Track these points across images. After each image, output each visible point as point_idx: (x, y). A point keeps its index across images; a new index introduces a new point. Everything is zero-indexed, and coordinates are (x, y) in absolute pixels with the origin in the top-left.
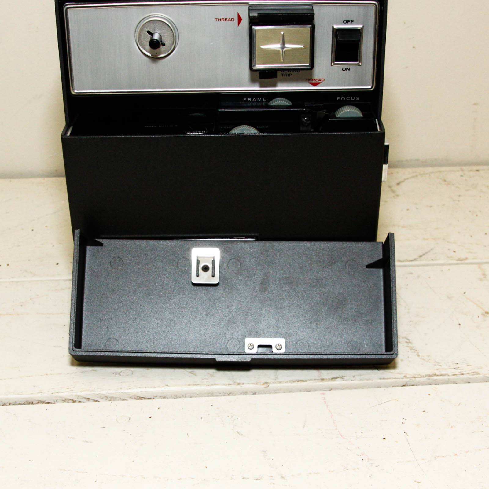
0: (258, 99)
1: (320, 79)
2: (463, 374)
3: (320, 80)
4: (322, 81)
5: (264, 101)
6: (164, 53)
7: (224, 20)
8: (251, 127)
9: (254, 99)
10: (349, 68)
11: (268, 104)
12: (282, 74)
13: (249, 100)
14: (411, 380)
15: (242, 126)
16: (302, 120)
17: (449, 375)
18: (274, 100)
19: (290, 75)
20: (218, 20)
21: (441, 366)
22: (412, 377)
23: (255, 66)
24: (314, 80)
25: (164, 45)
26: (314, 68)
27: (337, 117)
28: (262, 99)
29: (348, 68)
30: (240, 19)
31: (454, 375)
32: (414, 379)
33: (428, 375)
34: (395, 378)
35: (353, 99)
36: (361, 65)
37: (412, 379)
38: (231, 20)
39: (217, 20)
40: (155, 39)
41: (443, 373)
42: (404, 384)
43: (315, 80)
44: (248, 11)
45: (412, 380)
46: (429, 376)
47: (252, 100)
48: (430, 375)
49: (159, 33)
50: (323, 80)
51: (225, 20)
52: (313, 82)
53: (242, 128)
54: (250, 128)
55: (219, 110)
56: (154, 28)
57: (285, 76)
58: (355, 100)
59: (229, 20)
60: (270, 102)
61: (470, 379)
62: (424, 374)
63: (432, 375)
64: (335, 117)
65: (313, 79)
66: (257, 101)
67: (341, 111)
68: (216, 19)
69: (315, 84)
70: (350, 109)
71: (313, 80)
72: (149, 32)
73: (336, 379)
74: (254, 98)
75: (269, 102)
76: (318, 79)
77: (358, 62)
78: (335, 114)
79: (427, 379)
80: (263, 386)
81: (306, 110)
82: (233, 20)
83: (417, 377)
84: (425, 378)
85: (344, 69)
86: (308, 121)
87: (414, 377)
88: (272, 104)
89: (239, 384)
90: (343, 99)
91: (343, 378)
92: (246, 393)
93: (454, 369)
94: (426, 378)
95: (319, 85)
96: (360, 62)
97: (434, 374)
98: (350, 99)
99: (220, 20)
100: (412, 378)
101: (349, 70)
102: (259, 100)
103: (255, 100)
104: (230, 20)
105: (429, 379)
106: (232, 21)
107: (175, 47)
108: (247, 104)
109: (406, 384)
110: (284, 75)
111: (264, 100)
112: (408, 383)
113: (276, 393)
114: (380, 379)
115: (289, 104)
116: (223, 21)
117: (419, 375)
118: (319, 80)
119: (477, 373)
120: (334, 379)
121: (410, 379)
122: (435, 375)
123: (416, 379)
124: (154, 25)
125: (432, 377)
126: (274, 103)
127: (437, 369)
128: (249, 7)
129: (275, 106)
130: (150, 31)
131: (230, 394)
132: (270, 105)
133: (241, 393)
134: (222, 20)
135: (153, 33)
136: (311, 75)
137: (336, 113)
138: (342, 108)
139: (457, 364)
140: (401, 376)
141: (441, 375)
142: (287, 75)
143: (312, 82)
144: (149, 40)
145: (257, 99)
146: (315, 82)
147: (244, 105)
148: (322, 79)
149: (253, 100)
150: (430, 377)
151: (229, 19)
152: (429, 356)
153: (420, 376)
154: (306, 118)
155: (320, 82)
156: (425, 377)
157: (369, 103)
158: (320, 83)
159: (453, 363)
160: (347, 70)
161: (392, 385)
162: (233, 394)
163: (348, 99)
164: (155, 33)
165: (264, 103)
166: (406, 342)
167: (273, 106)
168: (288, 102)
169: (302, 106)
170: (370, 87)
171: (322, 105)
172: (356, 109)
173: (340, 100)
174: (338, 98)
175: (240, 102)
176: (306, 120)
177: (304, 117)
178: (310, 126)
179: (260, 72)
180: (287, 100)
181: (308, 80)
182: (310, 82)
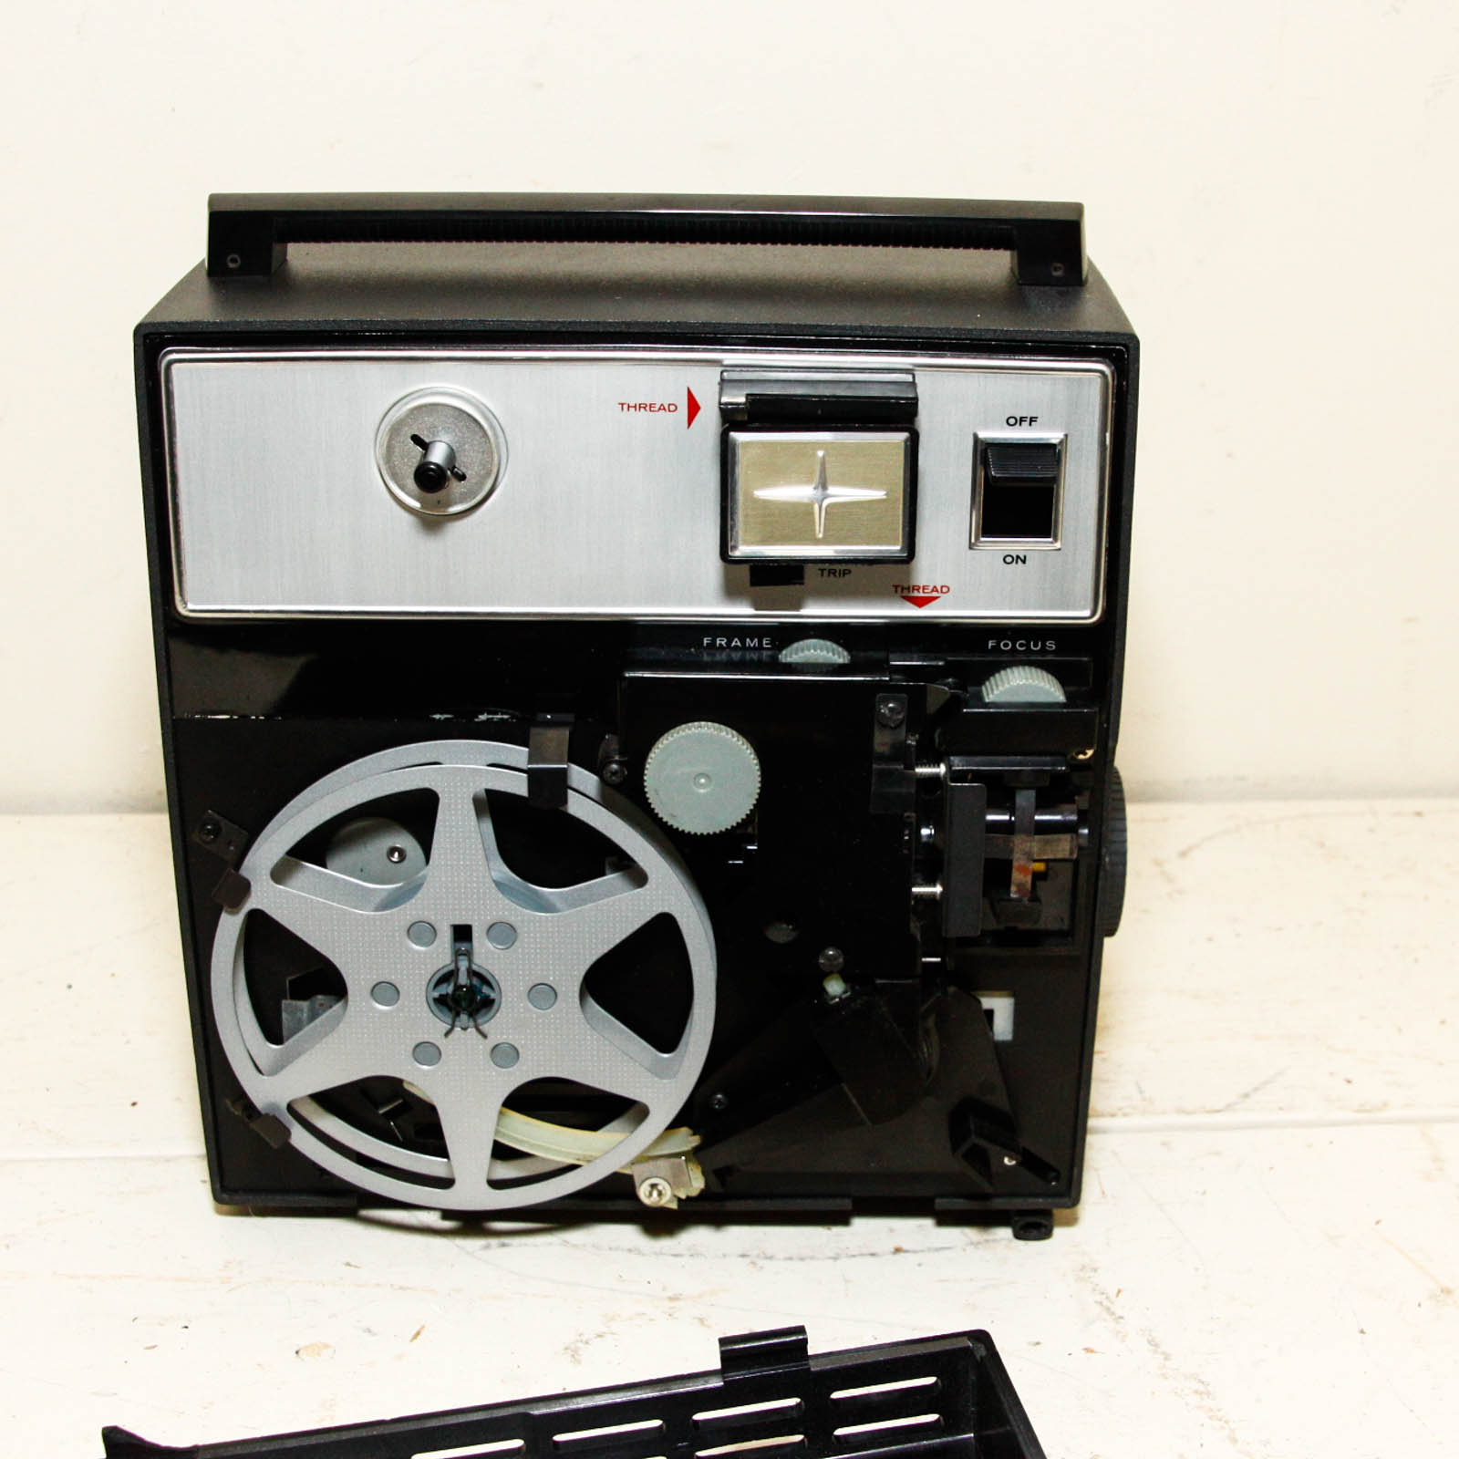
0: (748, 640)
1: (935, 587)
3: (937, 591)
4: (942, 592)
5: (765, 646)
6: (461, 502)
7: (645, 408)
8: (722, 726)
9: (736, 642)
10: (1025, 557)
11: (777, 658)
12: (822, 570)
13: (720, 644)
15: (696, 723)
16: (880, 709)
18: (795, 645)
19: (844, 574)
20: (629, 407)
23: (734, 548)
24: (918, 590)
25: (462, 477)
27: (987, 700)
28: (760, 642)
29: (1023, 558)
30: (693, 408)
35: (1036, 645)
36: (1059, 549)
38: (667, 408)
39: (625, 406)
40: (434, 464)
43: (921, 590)
44: (719, 384)
47: (729, 643)
49: (448, 444)
50: (945, 590)
51: (648, 408)
52: (916, 594)
53: (697, 731)
54: (721, 730)
55: (627, 675)
56: (433, 429)
57: (829, 575)
58: (1043, 651)
59: (662, 408)
60: (784, 652)
64: (978, 700)
65: (914, 586)
66: (744, 648)
67: (999, 683)
68: (622, 404)
69: (921, 602)
70: (1027, 679)
71: (913, 589)
72: (417, 440)
74: (736, 639)
75: (780, 650)
76: (931, 588)
77: (1050, 540)
78: (981, 692)
81: (891, 680)
82: (672, 408)
85: (1009, 559)
86: (899, 713)
88: (789, 660)
90: (1006, 645)
95: (930, 604)
96: (1056, 539)
98: (1028, 645)
99: (635, 407)
101: (1024, 562)
102: (752, 645)
103: (739, 644)
104: (664, 409)
106: (670, 411)
107: (497, 483)
108: (714, 655)
110: (826, 573)
111: (767, 644)
115: (841, 661)
116: (642, 409)
118: (933, 591)
124: (431, 420)
126: (796, 654)
128: (722, 373)
129: (797, 664)
130: (422, 437)
132: (784, 661)
134: (640, 407)
135: (431, 443)
136: (908, 574)
137: (984, 688)
138: (1003, 672)
142: (837, 574)
143: (912, 595)
144: (415, 462)
145: (743, 642)
146: (921, 594)
147: (706, 658)
148: (942, 587)
149: (734, 644)
151: (662, 405)
152: (1266, 1443)
154: (891, 705)
155: (935, 594)
157: (1086, 659)
158: (936, 598)
160: (1017, 562)
163: (1021, 645)
164: (435, 441)
165: (765, 653)
166: (1196, 1392)
167: (793, 666)
168: (839, 654)
169: (882, 667)
170: (1087, 613)
171: (941, 663)
172: (1046, 679)
173: (996, 649)
174: (991, 644)
175: (693, 650)
176: (891, 709)
177: (886, 701)
178: (904, 728)
179: (751, 567)
180: (835, 646)
181: (899, 589)
182: (905, 593)
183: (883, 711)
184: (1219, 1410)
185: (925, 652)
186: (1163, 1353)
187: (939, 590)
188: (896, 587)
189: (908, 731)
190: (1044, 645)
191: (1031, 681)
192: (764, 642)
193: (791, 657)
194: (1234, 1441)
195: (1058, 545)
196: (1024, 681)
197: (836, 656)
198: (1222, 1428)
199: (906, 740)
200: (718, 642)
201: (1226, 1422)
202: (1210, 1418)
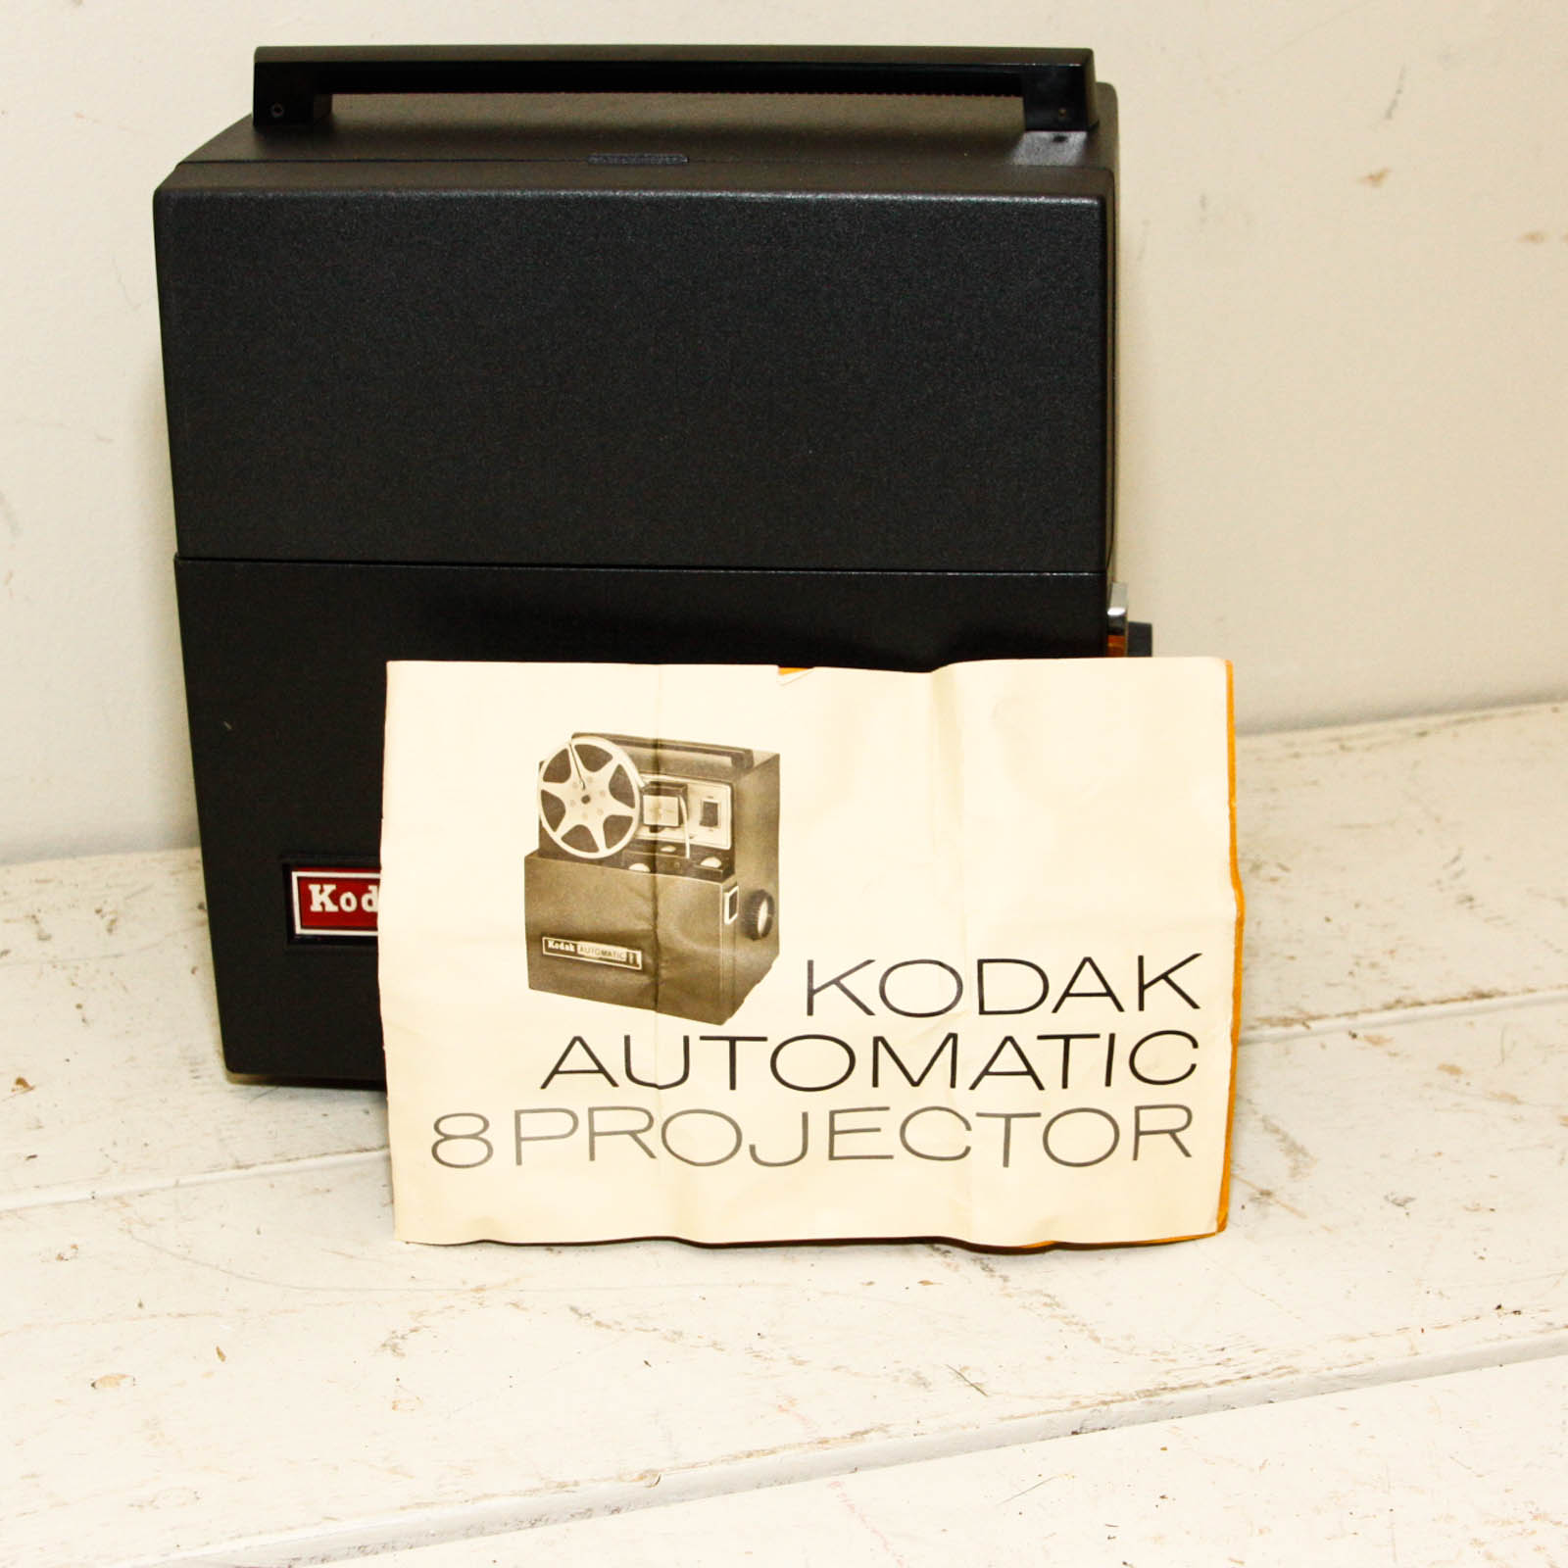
2: (1248, 1377)
14: (1096, 1414)
17: (1207, 1386)
21: (1173, 1361)
22: (1097, 1402)
31: (1222, 1382)
32: (1105, 1408)
33: (1143, 1391)
34: (1048, 1412)
37: (1098, 1408)
41: (1184, 1381)
42: (1075, 1429)
45: (1099, 1411)
46: (1148, 1393)
48: (1148, 1390)
61: (1273, 1389)
62: (1132, 1391)
63: (1156, 1389)
73: (865, 1436)
79: (1142, 1402)
80: (642, 1483)
83: (1112, 1402)
84: (1138, 1402)
87: (1104, 1403)
89: (562, 1486)
91: (886, 1432)
92: (588, 1513)
93: (1218, 1364)
94: (1144, 1400)
97: (1162, 1387)
100: (1098, 1405)
105: (1151, 1402)
109: (1081, 1428)
112: (1088, 1422)
113: (683, 1500)
114: (1002, 1419)
117: (1118, 1394)
119: (1290, 1370)
120: (860, 1438)
121: (1091, 1409)
122: (1164, 1389)
123: (1112, 1406)
125: (1158, 1395)
127: (1168, 1372)
131: (538, 1523)
133: (572, 1516)
139: (1223, 1349)
140: (1065, 1403)
141: (1184, 1387)
150: (1151, 1396)
152: (1129, 1337)
153: (1120, 1398)
156: (1136, 1397)
159: (1209, 1349)
161: (1040, 1436)
162: (547, 1520)
166: (1045, 1304)
184: (1073, 1316)
186: (1001, 1277)
194: (1097, 1339)
198: (1081, 1330)
201: (1084, 1325)
202: (1067, 1324)
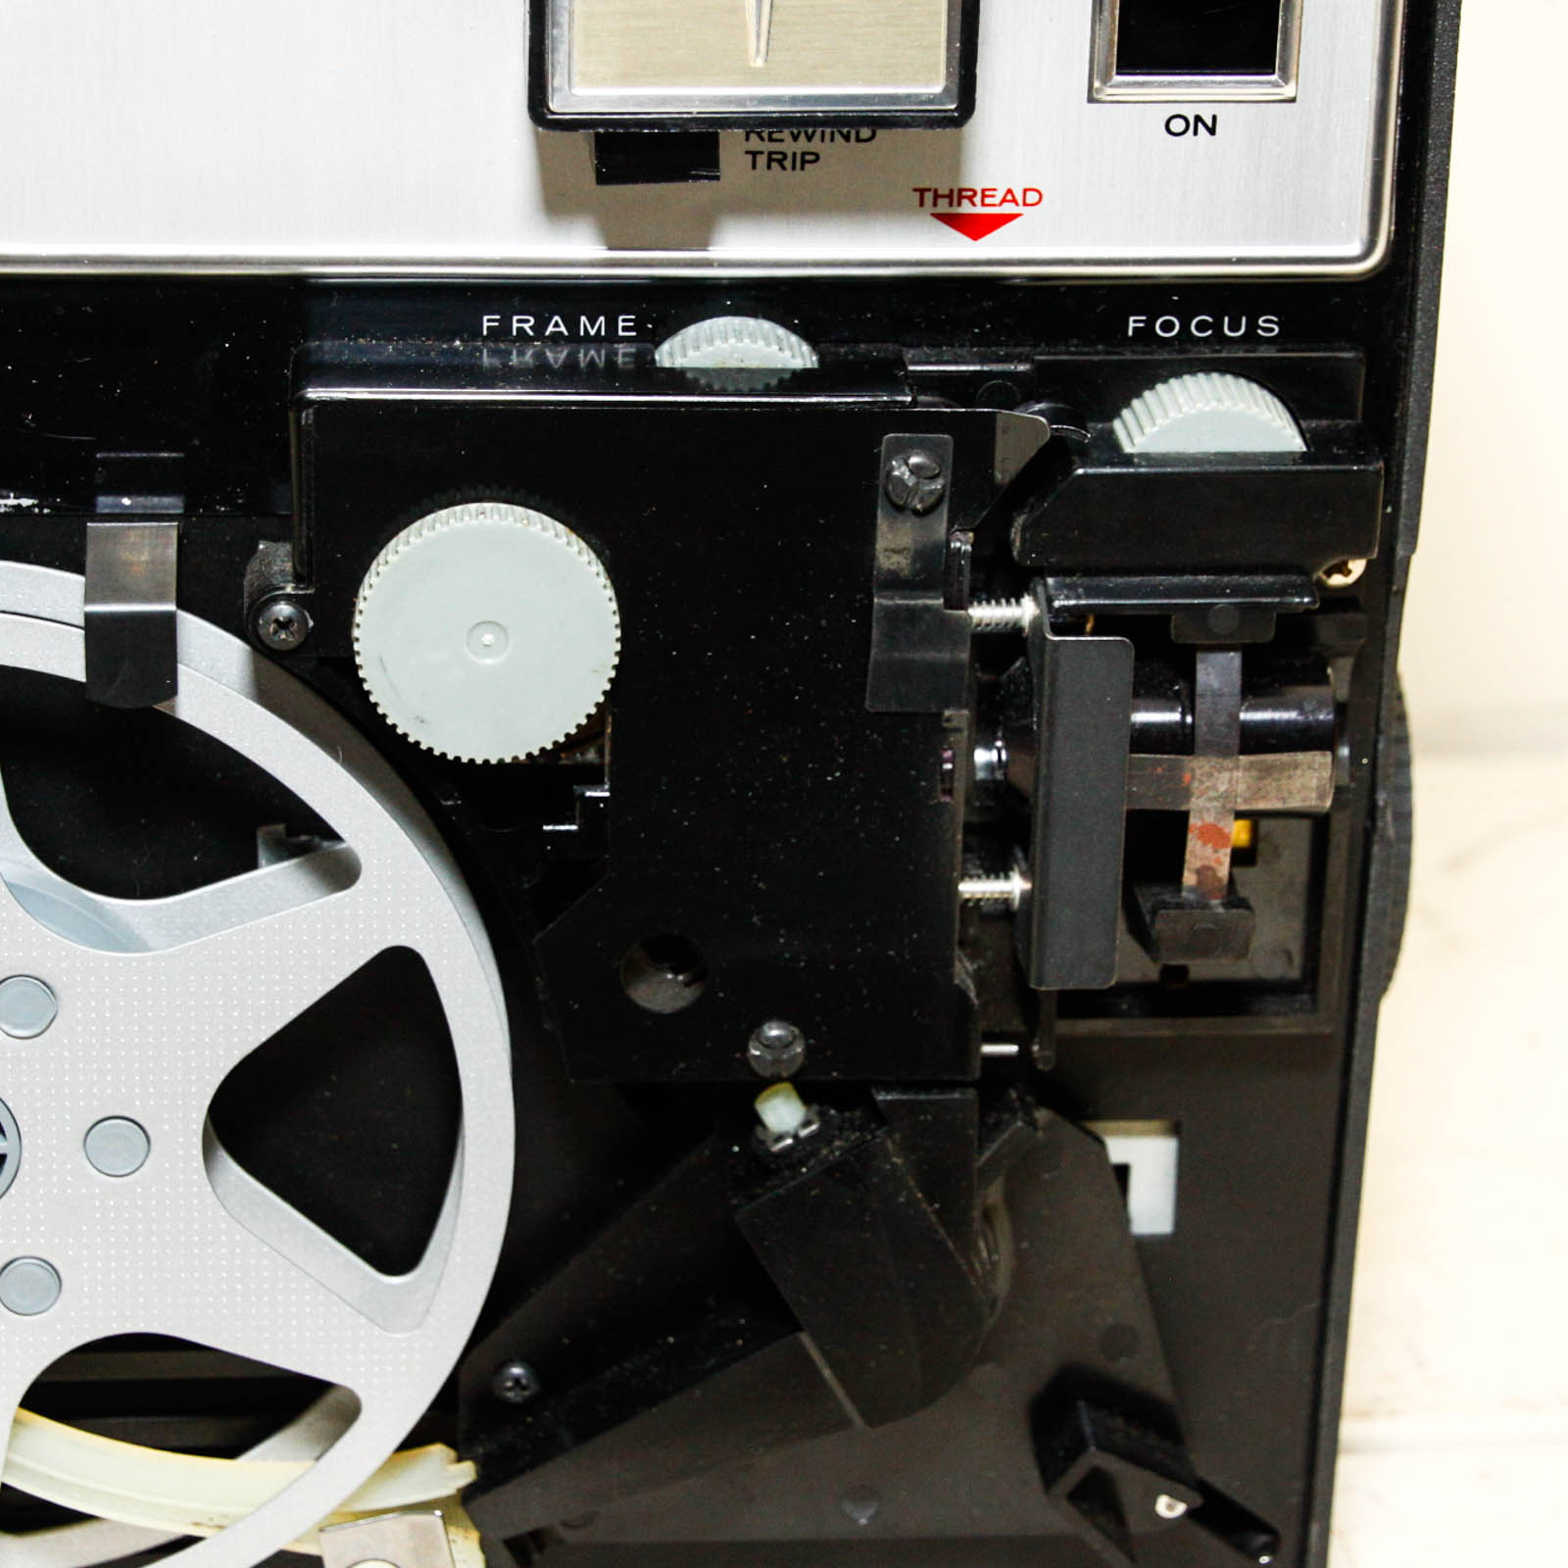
0: (583, 319)
1: (1009, 191)
3: (1014, 201)
4: (1025, 204)
5: (621, 333)
9: (556, 325)
10: (1214, 118)
11: (652, 359)
12: (754, 154)
13: (520, 330)
16: (892, 469)
18: (691, 330)
19: (804, 162)
23: (560, 89)
24: (971, 199)
26: (976, 113)
27: (1127, 449)
28: (611, 325)
29: (1208, 120)
35: (1234, 327)
36: (1293, 100)
43: (977, 199)
47: (539, 328)
50: (1032, 197)
52: (966, 208)
55: (311, 395)
57: (769, 167)
58: (1252, 339)
60: (666, 347)
64: (1110, 448)
65: (961, 190)
66: (575, 338)
67: (1155, 411)
69: (977, 227)
71: (961, 198)
74: (557, 318)
75: (657, 343)
76: (1000, 195)
77: (1272, 78)
78: (1112, 432)
81: (914, 403)
85: (1178, 125)
86: (934, 478)
88: (679, 362)
90: (1167, 326)
95: (1000, 231)
96: (1285, 78)
98: (1217, 326)
101: (1212, 131)
102: (592, 332)
103: (563, 329)
108: (507, 355)
110: (762, 160)
111: (625, 329)
115: (797, 364)
118: (1004, 200)
126: (697, 348)
129: (697, 370)
132: (667, 364)
136: (955, 159)
137: (1117, 424)
142: (788, 163)
145: (573, 325)
146: (979, 210)
147: (488, 359)
149: (550, 329)
154: (914, 460)
155: (1008, 209)
157: (1348, 355)
158: (1009, 218)
160: (1196, 133)
163: (1201, 326)
165: (622, 349)
167: (689, 375)
168: (791, 348)
169: (887, 374)
170: (1355, 249)
171: (1021, 368)
172: (1261, 401)
173: (1146, 335)
174: (1133, 323)
175: (458, 343)
176: (916, 470)
177: (902, 450)
178: (944, 511)
179: (597, 135)
180: (781, 331)
181: (929, 197)
182: (943, 207)
183: (896, 473)
185: (984, 344)
187: (1020, 199)
188: (922, 191)
189: (951, 522)
190: (1252, 326)
191: (1228, 403)
192: (621, 324)
193: (685, 355)
195: (1288, 91)
196: (1214, 404)
197: (787, 353)
199: (948, 543)
200: (515, 325)
